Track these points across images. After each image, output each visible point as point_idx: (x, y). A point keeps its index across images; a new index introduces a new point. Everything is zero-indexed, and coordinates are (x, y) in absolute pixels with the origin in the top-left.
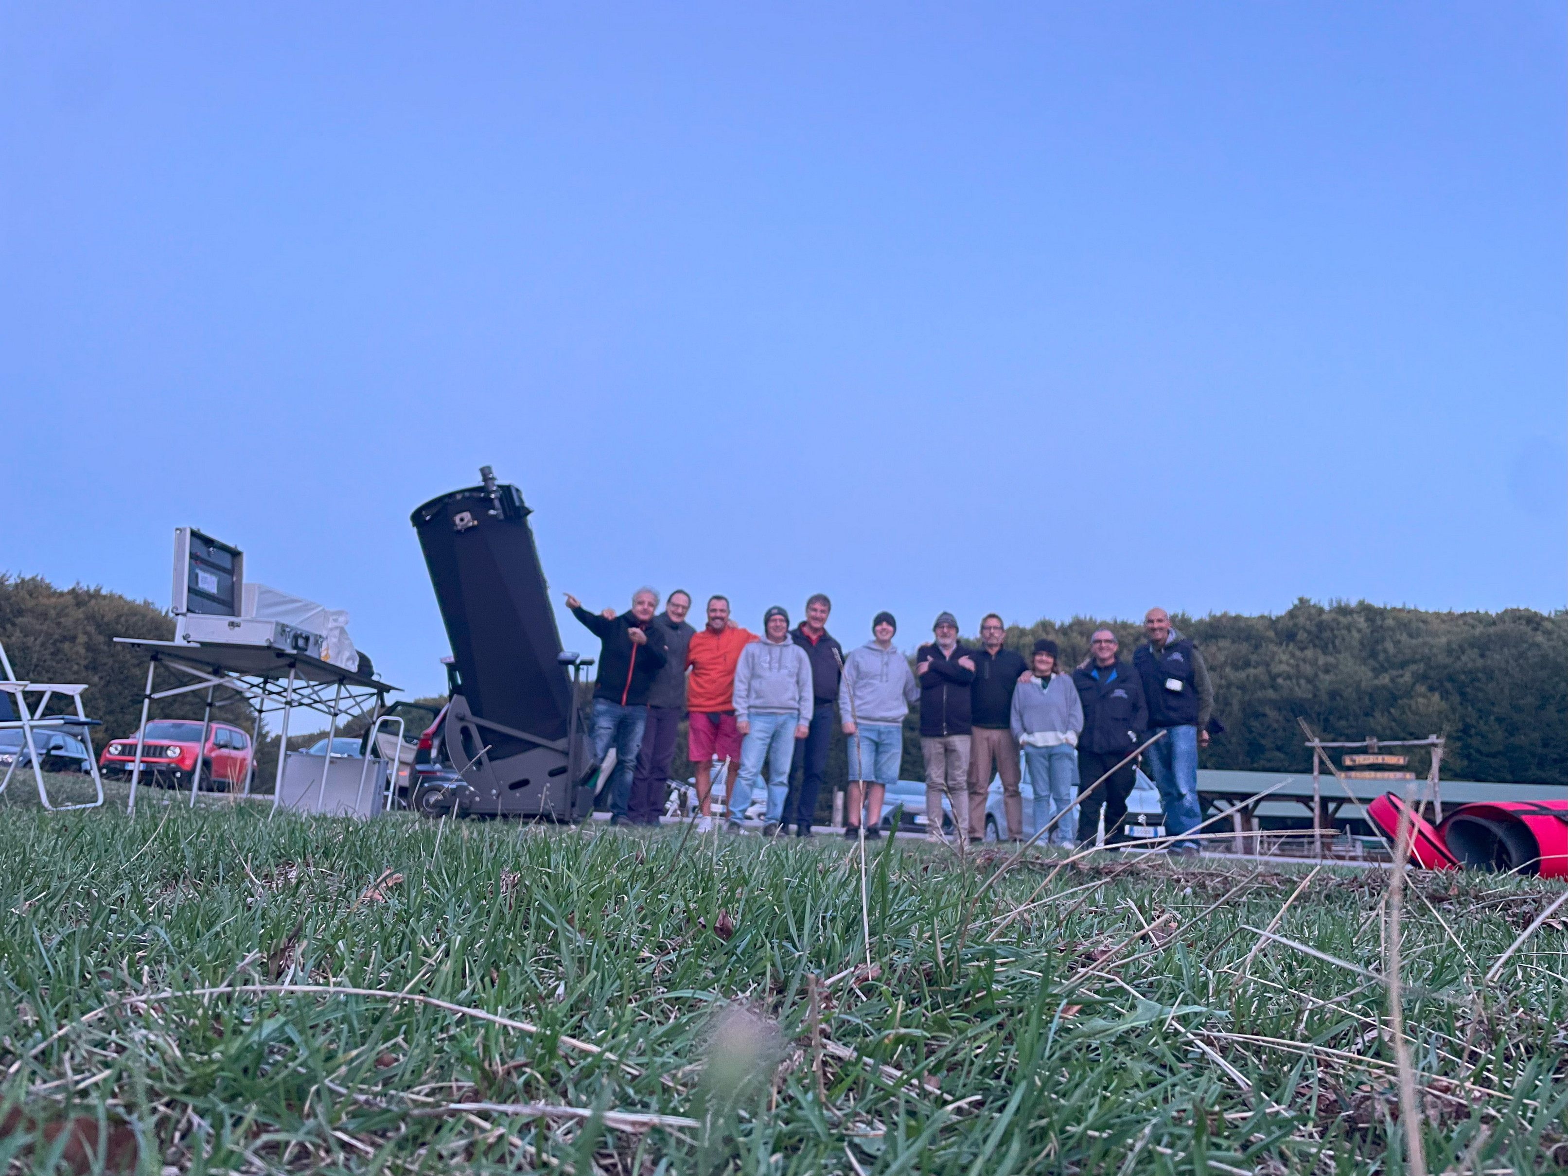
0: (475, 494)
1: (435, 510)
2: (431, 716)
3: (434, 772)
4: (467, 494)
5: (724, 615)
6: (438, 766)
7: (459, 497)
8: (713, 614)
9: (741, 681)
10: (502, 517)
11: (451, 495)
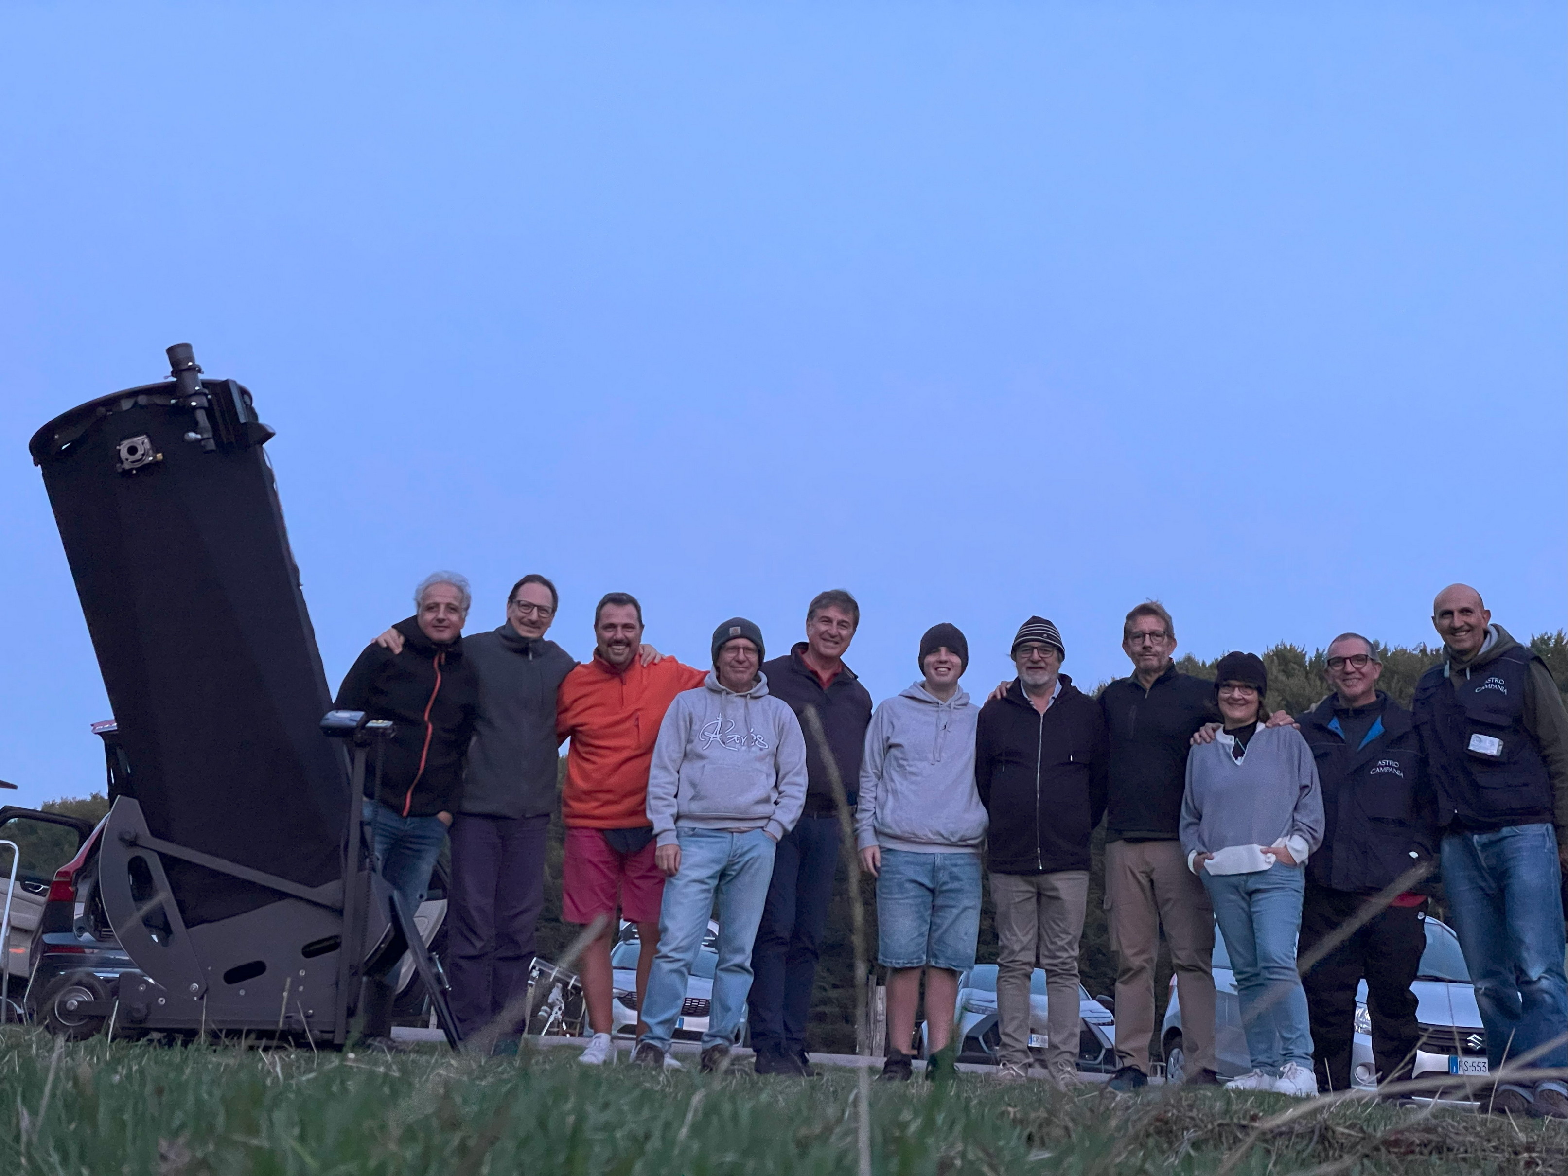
0: (159, 400)
1: (77, 432)
2: (75, 837)
3: (79, 949)
4: (142, 400)
5: (630, 635)
6: (87, 936)
7: (126, 405)
8: (608, 635)
9: (665, 768)
10: (211, 445)
11: (111, 401)
